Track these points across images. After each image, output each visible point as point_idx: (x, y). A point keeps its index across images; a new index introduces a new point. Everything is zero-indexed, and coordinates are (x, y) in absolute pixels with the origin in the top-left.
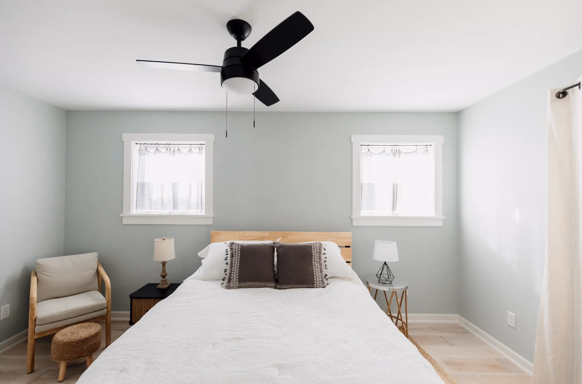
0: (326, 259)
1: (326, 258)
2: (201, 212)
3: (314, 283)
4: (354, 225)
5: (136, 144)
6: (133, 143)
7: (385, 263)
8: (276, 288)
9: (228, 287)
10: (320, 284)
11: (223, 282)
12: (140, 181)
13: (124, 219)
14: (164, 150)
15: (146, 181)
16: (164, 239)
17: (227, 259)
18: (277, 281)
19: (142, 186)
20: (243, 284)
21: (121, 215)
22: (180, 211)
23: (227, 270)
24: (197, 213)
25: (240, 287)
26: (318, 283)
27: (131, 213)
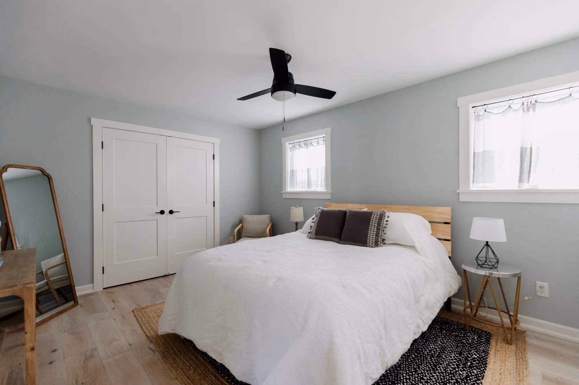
0: (386, 226)
1: (387, 224)
2: (324, 190)
3: (367, 244)
4: (461, 200)
5: (289, 144)
6: (287, 144)
7: (487, 244)
8: (339, 243)
9: (310, 238)
10: (373, 245)
11: (309, 234)
12: (291, 169)
13: (283, 194)
14: (303, 146)
15: (295, 169)
16: (296, 207)
17: (314, 219)
18: (340, 238)
19: (292, 171)
20: (318, 237)
21: (282, 192)
22: (313, 189)
23: (312, 226)
24: (321, 190)
25: (316, 239)
26: (371, 244)
27: (287, 191)
